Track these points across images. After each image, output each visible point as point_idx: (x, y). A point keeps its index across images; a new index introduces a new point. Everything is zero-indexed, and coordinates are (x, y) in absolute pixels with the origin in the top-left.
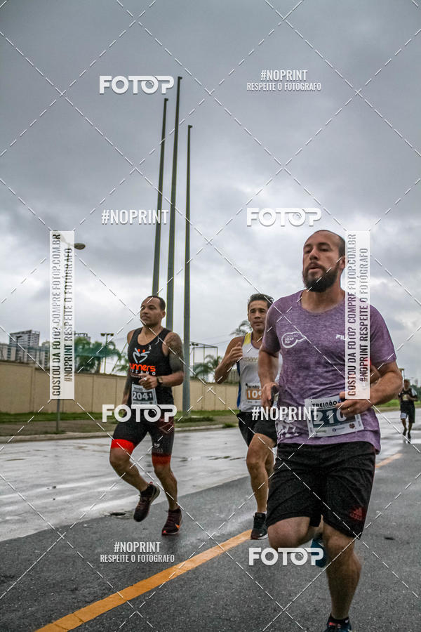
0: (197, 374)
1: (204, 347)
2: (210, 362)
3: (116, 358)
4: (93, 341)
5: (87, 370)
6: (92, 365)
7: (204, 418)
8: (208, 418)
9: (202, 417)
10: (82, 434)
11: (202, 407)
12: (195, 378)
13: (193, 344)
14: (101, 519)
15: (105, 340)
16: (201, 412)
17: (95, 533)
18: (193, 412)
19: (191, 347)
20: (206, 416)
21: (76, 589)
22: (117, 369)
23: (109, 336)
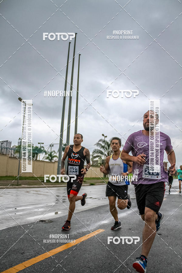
4: (35, 146)
6: (34, 157)
10: (28, 186)
14: (36, 223)
15: (40, 146)
17: (32, 229)
22: (45, 158)
23: (41, 144)
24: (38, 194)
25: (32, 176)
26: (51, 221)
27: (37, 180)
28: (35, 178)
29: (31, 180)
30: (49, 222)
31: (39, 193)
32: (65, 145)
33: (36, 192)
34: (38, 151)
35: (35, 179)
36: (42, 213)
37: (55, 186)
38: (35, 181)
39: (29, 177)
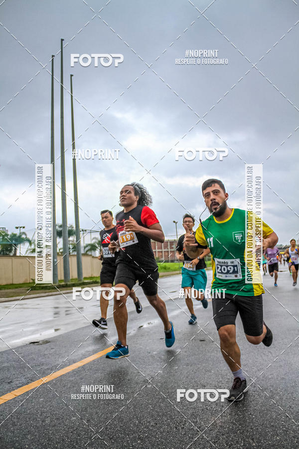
0: (87, 251)
1: (91, 232)
2: (96, 242)
3: (27, 244)
4: (10, 233)
5: (7, 254)
6: (10, 251)
7: (93, 282)
8: (96, 281)
9: (92, 281)
10: (7, 299)
11: (92, 275)
12: (85, 254)
13: (83, 231)
14: (24, 346)
15: (19, 232)
16: (91, 278)
17: (21, 354)
18: (85, 278)
19: (81, 233)
20: (94, 280)
21: (11, 382)
22: (29, 251)
23: (21, 228)
24: (24, 308)
25: (11, 283)
26: (46, 341)
27: (20, 289)
28: (17, 286)
29: (10, 289)
30: (43, 342)
31: (25, 306)
32: (60, 226)
33: (21, 307)
34: (16, 240)
35: (16, 288)
36: (33, 332)
37: (50, 294)
38: (17, 289)
39: (7, 285)
